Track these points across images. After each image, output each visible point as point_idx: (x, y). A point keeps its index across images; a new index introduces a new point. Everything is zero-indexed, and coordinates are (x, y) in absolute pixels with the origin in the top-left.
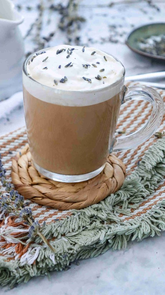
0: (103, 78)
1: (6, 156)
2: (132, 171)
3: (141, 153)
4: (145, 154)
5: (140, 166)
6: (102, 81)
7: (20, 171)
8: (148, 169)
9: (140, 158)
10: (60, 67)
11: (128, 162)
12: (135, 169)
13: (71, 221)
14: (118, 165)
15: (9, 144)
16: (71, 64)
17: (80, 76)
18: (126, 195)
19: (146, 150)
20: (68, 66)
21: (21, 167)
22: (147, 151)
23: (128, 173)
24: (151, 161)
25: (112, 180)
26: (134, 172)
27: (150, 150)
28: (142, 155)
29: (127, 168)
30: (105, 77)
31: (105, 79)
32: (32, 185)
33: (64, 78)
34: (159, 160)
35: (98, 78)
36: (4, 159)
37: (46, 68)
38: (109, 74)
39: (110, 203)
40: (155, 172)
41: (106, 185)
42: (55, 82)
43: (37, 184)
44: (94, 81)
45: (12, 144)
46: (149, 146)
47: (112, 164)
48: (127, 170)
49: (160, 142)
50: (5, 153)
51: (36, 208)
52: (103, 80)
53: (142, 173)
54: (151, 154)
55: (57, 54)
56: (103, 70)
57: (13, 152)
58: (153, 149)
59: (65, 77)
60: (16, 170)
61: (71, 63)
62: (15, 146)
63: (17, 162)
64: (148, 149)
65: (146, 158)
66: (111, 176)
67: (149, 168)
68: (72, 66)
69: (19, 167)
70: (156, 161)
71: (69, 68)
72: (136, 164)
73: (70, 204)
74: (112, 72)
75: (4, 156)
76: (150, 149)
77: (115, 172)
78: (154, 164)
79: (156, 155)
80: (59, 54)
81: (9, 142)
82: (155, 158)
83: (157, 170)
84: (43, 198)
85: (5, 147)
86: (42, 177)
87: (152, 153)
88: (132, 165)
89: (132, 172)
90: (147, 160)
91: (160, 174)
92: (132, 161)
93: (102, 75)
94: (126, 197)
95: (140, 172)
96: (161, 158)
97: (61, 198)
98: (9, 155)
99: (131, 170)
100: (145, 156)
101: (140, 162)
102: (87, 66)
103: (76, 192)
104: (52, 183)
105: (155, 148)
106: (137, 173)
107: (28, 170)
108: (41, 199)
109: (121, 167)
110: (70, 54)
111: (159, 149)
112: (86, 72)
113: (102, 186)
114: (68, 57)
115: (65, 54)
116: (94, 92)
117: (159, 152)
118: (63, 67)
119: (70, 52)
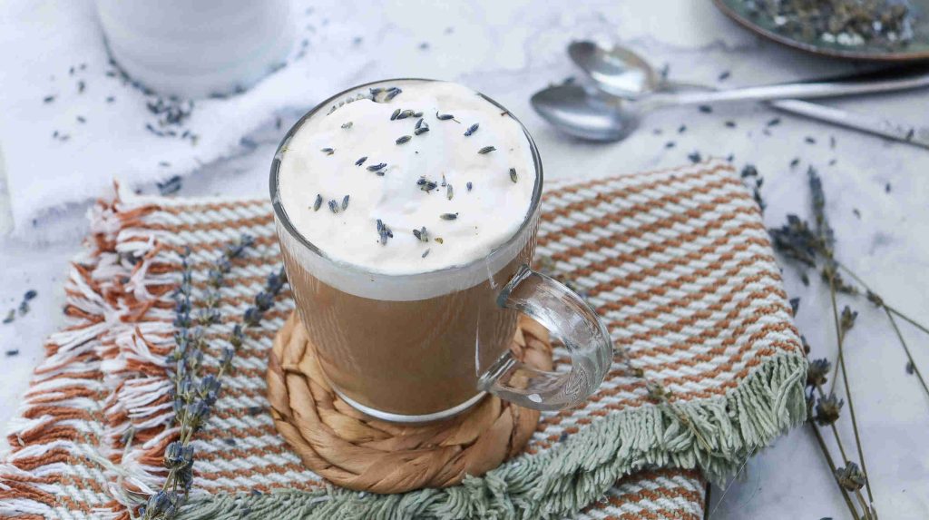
0: (437, 240)
2: (544, 447)
3: (589, 414)
4: (591, 422)
6: (426, 247)
9: (577, 425)
10: (360, 162)
12: (550, 447)
13: (285, 509)
14: (513, 416)
16: (382, 170)
17: (377, 214)
19: (600, 414)
20: (374, 168)
22: (600, 418)
23: (533, 444)
26: (543, 452)
27: (604, 422)
28: (585, 423)
30: (440, 240)
31: (439, 244)
32: (287, 372)
33: (340, 201)
35: (421, 235)
37: (330, 151)
38: (459, 234)
39: (411, 509)
42: (320, 201)
43: (303, 376)
44: (403, 238)
46: (614, 407)
48: (538, 435)
49: (641, 413)
51: (263, 431)
52: (433, 245)
55: (393, 119)
56: (451, 217)
59: (347, 199)
61: (386, 165)
64: (603, 415)
65: (582, 435)
66: (468, 440)
68: (381, 174)
70: (580, 463)
71: (373, 176)
72: (562, 432)
73: (323, 464)
74: (474, 230)
78: (571, 468)
80: (396, 121)
82: (587, 454)
84: (283, 418)
88: (558, 430)
89: (541, 450)
92: (565, 421)
93: (436, 227)
94: (453, 515)
96: (595, 462)
99: (545, 442)
100: (586, 430)
101: (570, 436)
102: (432, 186)
103: (354, 443)
104: (331, 389)
105: (613, 425)
106: (545, 459)
109: (514, 427)
110: (417, 134)
111: (618, 436)
112: (410, 205)
113: (418, 461)
114: (403, 141)
115: (408, 127)
116: (373, 277)
117: (610, 441)
118: (366, 164)
119: (423, 126)
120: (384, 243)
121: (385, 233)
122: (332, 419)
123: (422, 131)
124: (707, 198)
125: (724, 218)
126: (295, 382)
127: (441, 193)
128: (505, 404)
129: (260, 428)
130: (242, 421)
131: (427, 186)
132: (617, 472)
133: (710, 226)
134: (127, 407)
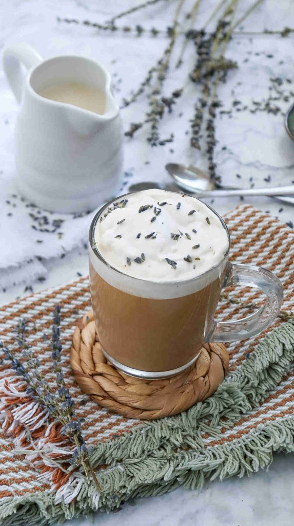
0: (196, 259)
1: (69, 317)
2: (238, 365)
3: (255, 340)
4: (259, 343)
5: (249, 361)
6: (192, 265)
7: (81, 350)
8: (256, 371)
9: (251, 347)
10: (138, 237)
11: (235, 349)
12: (241, 363)
13: (134, 439)
14: (218, 355)
15: (76, 299)
16: (154, 235)
17: (163, 256)
18: (218, 407)
19: (262, 337)
20: (148, 237)
21: (83, 342)
22: (263, 339)
23: (231, 366)
24: (263, 358)
25: (204, 380)
26: (239, 367)
27: (267, 339)
28: (255, 344)
29: (231, 359)
30: (198, 259)
31: (198, 261)
32: (92, 376)
33: (140, 256)
34: (274, 360)
35: (188, 260)
36: (66, 321)
37: (119, 236)
38: (205, 253)
39: (195, 416)
40: (267, 376)
41: (194, 388)
42: (129, 260)
43: (101, 374)
44: (181, 264)
45: (80, 298)
46: (267, 332)
47: (210, 351)
48: (231, 361)
49: (283, 328)
50: (68, 312)
51: (93, 410)
52: (194, 262)
53: (250, 372)
54: (266, 346)
55: (140, 212)
56: (197, 246)
57: (80, 311)
58: (271, 338)
59: (143, 255)
60: (77, 346)
61: (154, 233)
62: (84, 302)
63: (81, 332)
64: (264, 337)
65: (259, 350)
66: (204, 373)
67: (258, 370)
68: (155, 237)
69: (82, 342)
70: (269, 360)
71: (150, 240)
72: (244, 354)
73: (140, 411)
74: (211, 249)
75: (67, 317)
76: (267, 337)
77: (211, 367)
78: (266, 364)
79: (273, 350)
80: (142, 213)
81: (77, 295)
82: (270, 355)
83: (270, 372)
84: (104, 398)
85: (69, 303)
86: (109, 363)
87: (268, 344)
88: (240, 355)
89: (237, 367)
90: (259, 354)
91: (273, 379)
92: (241, 349)
93: (194, 254)
94: (218, 410)
95: (247, 371)
96: (277, 357)
97: (129, 402)
98: (73, 316)
99: (237, 363)
100: (259, 347)
101: (251, 354)
102: (178, 236)
103: (149, 395)
104: (121, 375)
105: (273, 338)
106: (243, 370)
107: (92, 349)
108: (102, 400)
109: (222, 360)
110: (157, 215)
111: (279, 341)
112: (174, 247)
113: (188, 390)
114: (153, 220)
115: (150, 214)
116: (177, 284)
117: (278, 345)
118: (142, 237)
119: (158, 210)
120: (175, 268)
121: (173, 264)
122: (130, 389)
123: (158, 213)
124: (251, 223)
125: (265, 229)
126: (99, 379)
127: (183, 239)
128: (209, 351)
129: (91, 409)
130: (80, 409)
131: (176, 237)
132: (290, 358)
133: (259, 235)
134: (22, 421)
